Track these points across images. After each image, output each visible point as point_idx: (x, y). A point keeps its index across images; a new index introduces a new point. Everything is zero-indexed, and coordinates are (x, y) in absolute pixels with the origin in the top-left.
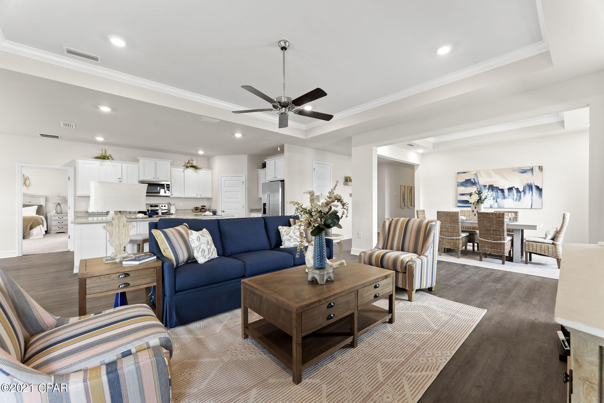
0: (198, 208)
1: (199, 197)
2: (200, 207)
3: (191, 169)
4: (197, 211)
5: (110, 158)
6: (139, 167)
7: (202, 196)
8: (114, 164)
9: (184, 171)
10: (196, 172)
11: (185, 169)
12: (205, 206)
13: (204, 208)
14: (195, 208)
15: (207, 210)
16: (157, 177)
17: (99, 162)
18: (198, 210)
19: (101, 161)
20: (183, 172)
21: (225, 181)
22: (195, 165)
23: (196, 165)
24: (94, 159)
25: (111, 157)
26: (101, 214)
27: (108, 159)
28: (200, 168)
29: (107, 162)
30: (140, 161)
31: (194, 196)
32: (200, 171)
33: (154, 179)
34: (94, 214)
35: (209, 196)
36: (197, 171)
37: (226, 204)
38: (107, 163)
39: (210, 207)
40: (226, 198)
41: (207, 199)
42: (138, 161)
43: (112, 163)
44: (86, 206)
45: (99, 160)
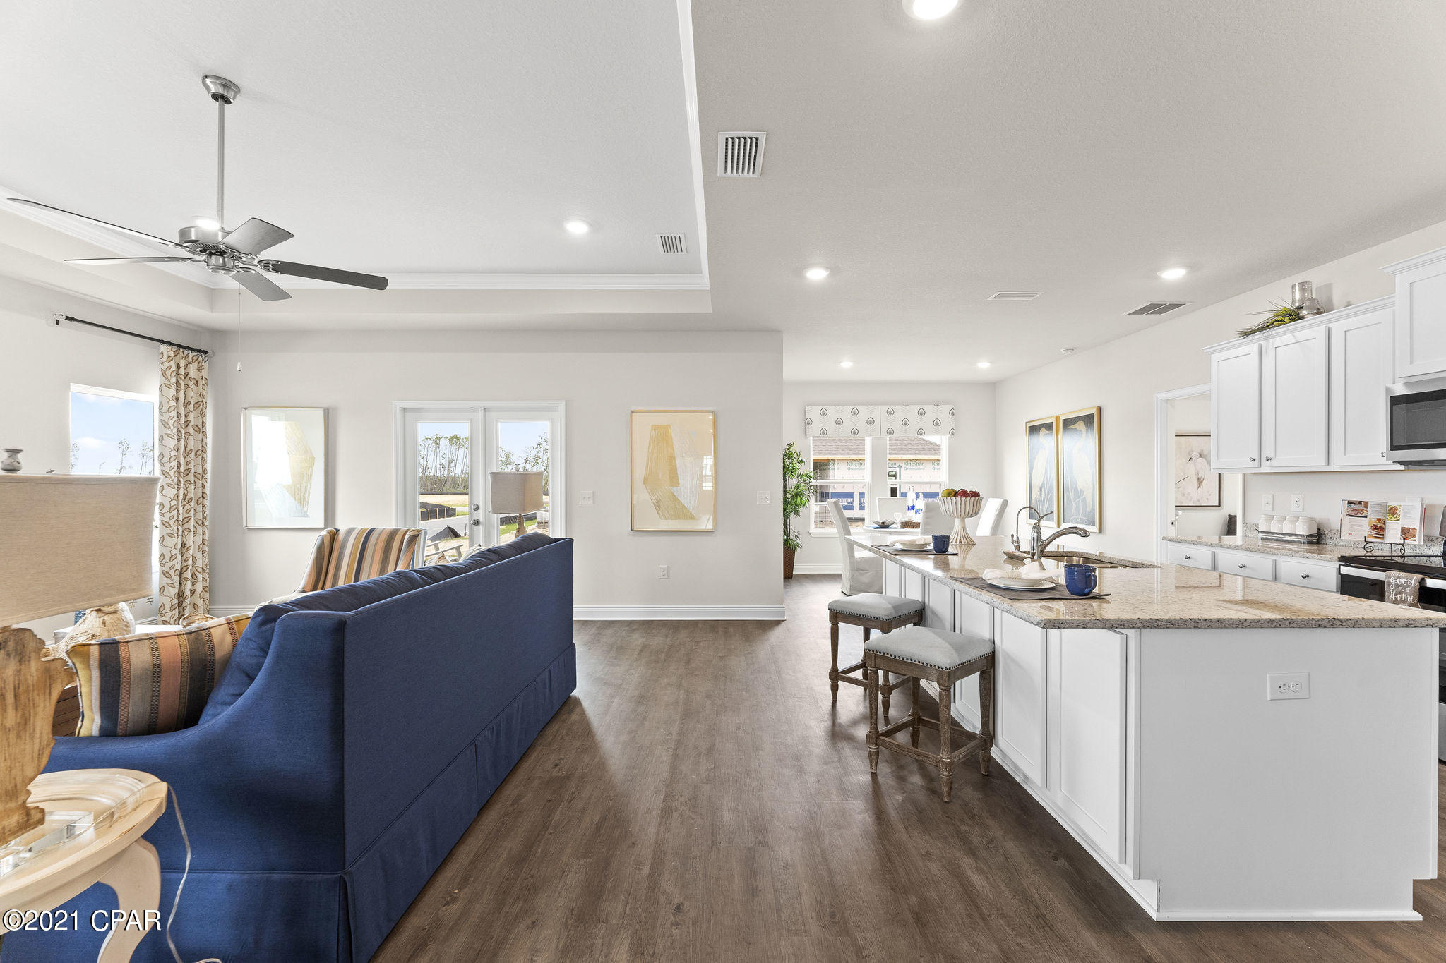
5: (1306, 312)
8: (1302, 335)
24: (1245, 339)
25: (1314, 306)
26: (1287, 537)
27: (1297, 318)
29: (1284, 332)
43: (1295, 334)
44: (1271, 506)
45: (1258, 336)
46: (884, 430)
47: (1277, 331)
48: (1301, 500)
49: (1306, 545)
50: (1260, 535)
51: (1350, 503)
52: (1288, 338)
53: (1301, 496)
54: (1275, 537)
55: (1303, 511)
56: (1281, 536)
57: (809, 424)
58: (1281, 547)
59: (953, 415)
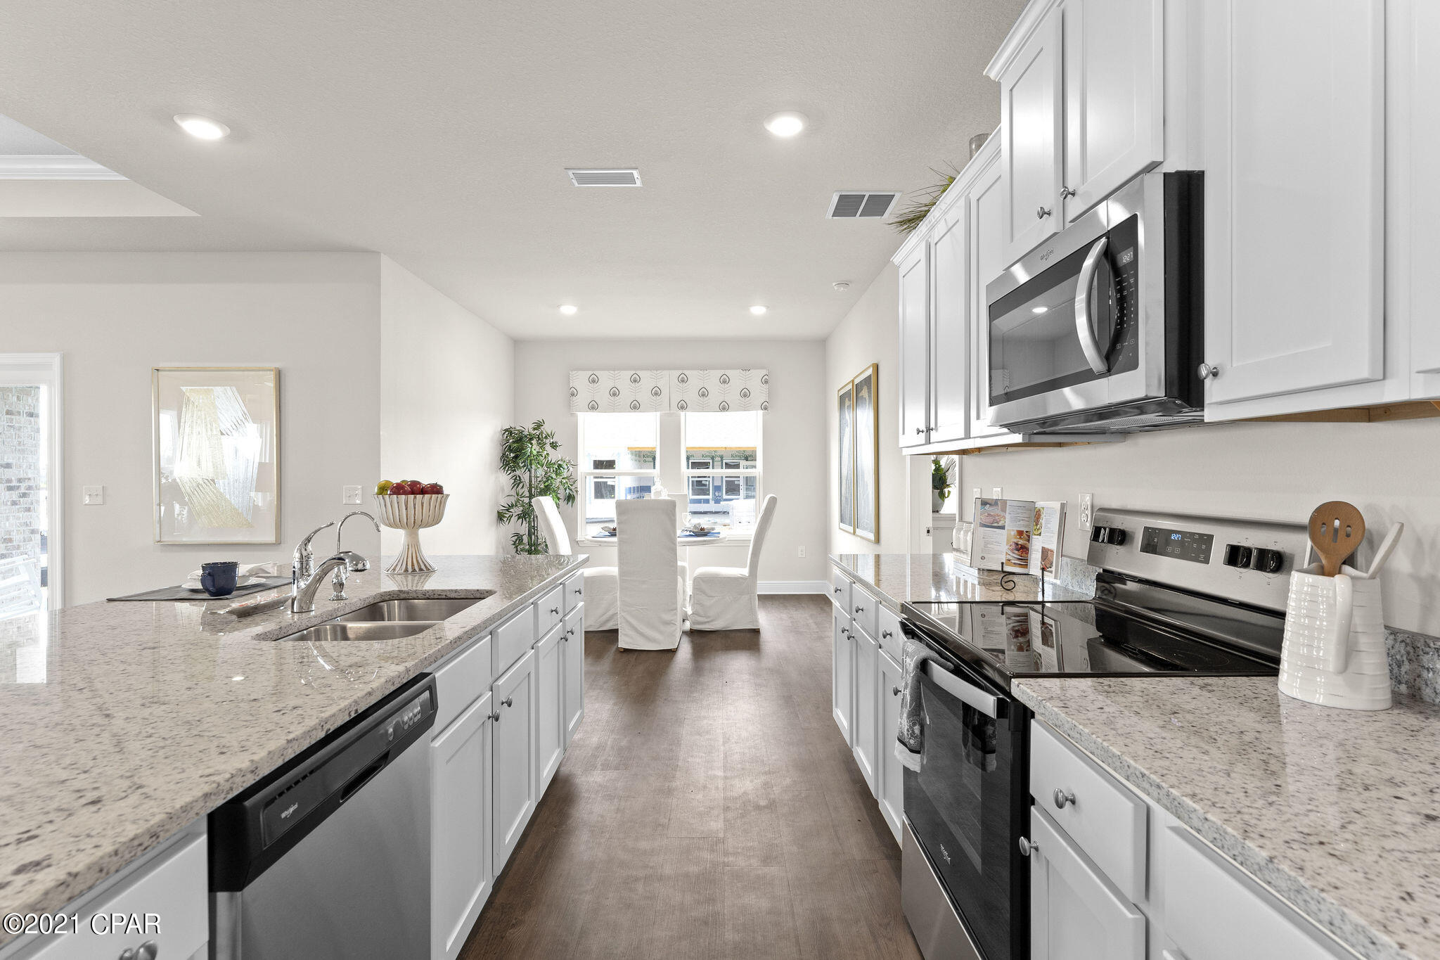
8: (951, 217)
17: (923, 240)
29: (938, 220)
38: (936, 234)
43: (946, 216)
45: (924, 229)
46: (674, 404)
47: (934, 215)
51: (984, 503)
52: (942, 225)
57: (573, 395)
59: (766, 382)
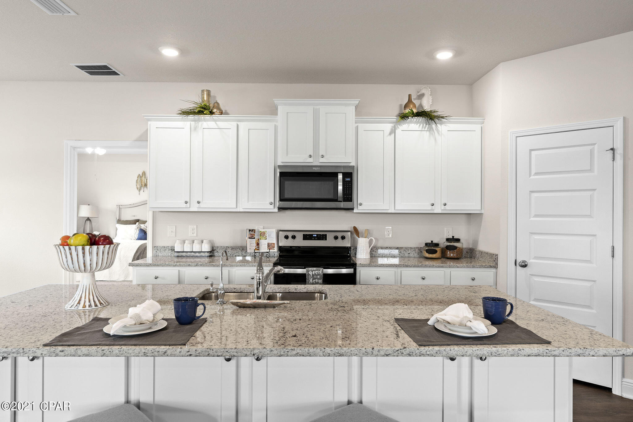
0: (437, 245)
1: (438, 209)
2: (443, 243)
3: (416, 123)
4: (434, 256)
5: (215, 110)
6: (276, 128)
7: (450, 208)
8: (221, 124)
9: (393, 131)
10: (430, 129)
11: (397, 123)
12: (458, 240)
13: (455, 248)
14: (426, 244)
15: (465, 252)
16: (320, 155)
17: (188, 122)
18: (435, 252)
19: (194, 120)
20: (390, 134)
21: (531, 150)
22: (427, 107)
23: (432, 109)
24: (180, 117)
25: (218, 108)
26: (197, 254)
27: (212, 113)
28: (443, 117)
29: (208, 120)
30: (281, 109)
31: (425, 207)
32: (443, 128)
33: (311, 160)
34: (184, 254)
35: (473, 206)
36: (434, 126)
37: (536, 237)
38: (205, 124)
39: (476, 242)
40: (536, 216)
41: (464, 216)
42: (274, 111)
43: (217, 122)
44: (175, 233)
45: (191, 118)
47: (205, 118)
48: (196, 230)
49: (208, 258)
50: (176, 254)
51: (250, 230)
52: (212, 124)
53: (195, 227)
54: (189, 254)
55: (197, 236)
56: (193, 253)
58: (192, 261)
